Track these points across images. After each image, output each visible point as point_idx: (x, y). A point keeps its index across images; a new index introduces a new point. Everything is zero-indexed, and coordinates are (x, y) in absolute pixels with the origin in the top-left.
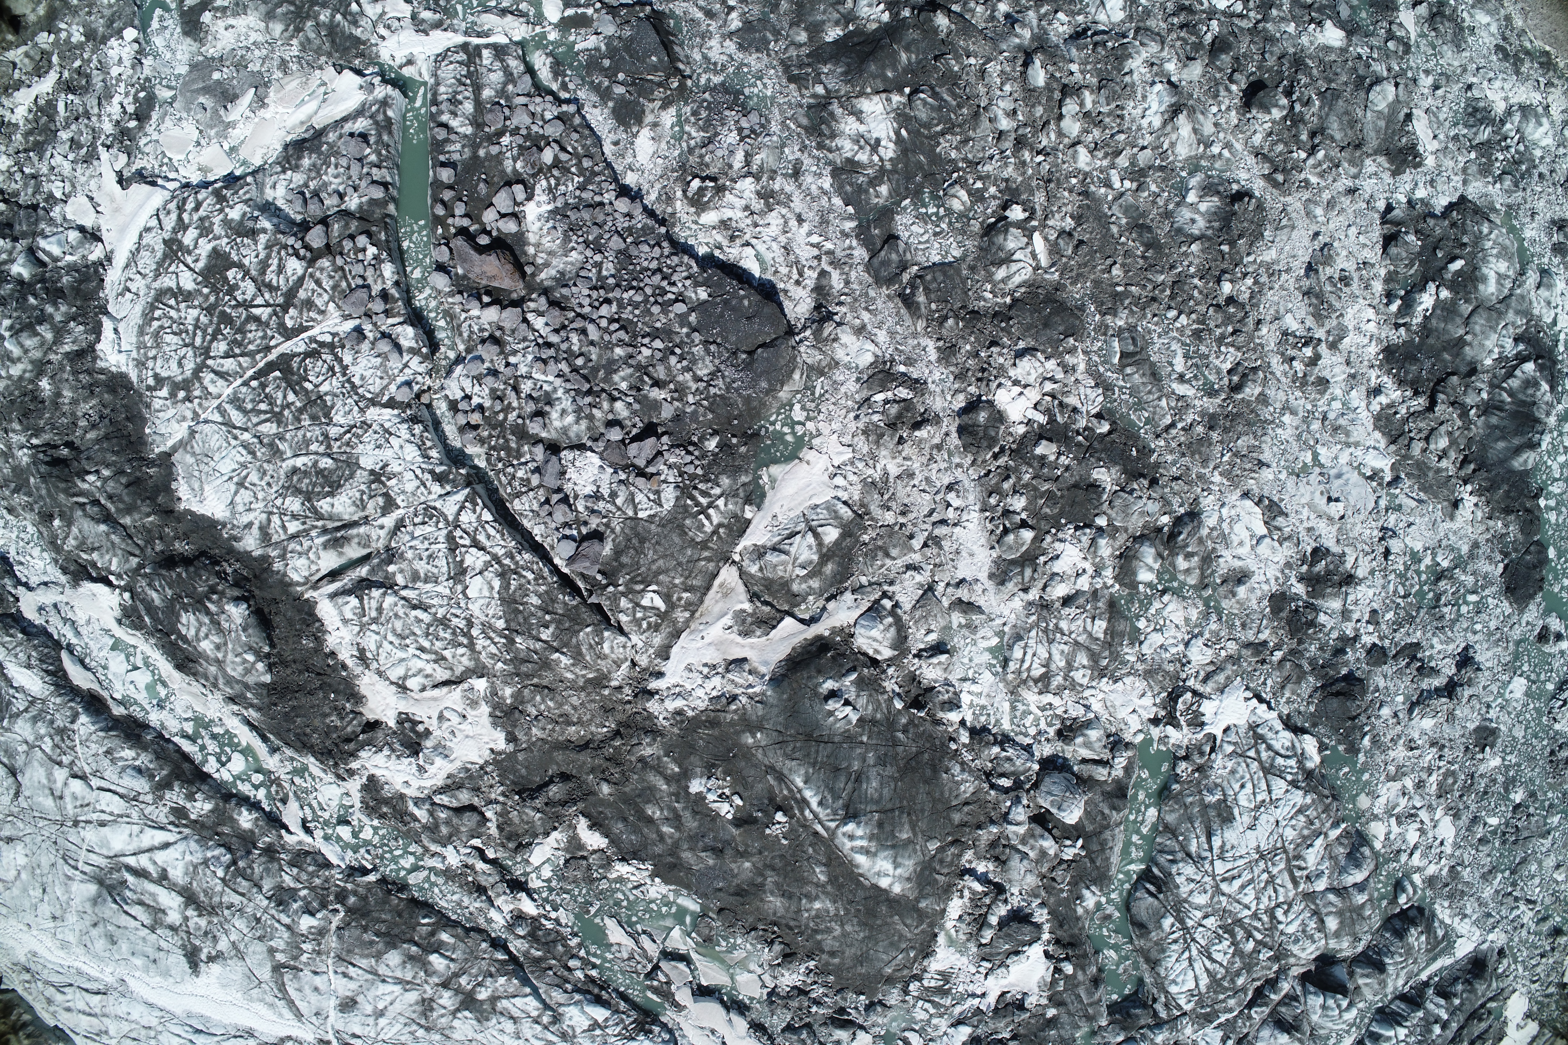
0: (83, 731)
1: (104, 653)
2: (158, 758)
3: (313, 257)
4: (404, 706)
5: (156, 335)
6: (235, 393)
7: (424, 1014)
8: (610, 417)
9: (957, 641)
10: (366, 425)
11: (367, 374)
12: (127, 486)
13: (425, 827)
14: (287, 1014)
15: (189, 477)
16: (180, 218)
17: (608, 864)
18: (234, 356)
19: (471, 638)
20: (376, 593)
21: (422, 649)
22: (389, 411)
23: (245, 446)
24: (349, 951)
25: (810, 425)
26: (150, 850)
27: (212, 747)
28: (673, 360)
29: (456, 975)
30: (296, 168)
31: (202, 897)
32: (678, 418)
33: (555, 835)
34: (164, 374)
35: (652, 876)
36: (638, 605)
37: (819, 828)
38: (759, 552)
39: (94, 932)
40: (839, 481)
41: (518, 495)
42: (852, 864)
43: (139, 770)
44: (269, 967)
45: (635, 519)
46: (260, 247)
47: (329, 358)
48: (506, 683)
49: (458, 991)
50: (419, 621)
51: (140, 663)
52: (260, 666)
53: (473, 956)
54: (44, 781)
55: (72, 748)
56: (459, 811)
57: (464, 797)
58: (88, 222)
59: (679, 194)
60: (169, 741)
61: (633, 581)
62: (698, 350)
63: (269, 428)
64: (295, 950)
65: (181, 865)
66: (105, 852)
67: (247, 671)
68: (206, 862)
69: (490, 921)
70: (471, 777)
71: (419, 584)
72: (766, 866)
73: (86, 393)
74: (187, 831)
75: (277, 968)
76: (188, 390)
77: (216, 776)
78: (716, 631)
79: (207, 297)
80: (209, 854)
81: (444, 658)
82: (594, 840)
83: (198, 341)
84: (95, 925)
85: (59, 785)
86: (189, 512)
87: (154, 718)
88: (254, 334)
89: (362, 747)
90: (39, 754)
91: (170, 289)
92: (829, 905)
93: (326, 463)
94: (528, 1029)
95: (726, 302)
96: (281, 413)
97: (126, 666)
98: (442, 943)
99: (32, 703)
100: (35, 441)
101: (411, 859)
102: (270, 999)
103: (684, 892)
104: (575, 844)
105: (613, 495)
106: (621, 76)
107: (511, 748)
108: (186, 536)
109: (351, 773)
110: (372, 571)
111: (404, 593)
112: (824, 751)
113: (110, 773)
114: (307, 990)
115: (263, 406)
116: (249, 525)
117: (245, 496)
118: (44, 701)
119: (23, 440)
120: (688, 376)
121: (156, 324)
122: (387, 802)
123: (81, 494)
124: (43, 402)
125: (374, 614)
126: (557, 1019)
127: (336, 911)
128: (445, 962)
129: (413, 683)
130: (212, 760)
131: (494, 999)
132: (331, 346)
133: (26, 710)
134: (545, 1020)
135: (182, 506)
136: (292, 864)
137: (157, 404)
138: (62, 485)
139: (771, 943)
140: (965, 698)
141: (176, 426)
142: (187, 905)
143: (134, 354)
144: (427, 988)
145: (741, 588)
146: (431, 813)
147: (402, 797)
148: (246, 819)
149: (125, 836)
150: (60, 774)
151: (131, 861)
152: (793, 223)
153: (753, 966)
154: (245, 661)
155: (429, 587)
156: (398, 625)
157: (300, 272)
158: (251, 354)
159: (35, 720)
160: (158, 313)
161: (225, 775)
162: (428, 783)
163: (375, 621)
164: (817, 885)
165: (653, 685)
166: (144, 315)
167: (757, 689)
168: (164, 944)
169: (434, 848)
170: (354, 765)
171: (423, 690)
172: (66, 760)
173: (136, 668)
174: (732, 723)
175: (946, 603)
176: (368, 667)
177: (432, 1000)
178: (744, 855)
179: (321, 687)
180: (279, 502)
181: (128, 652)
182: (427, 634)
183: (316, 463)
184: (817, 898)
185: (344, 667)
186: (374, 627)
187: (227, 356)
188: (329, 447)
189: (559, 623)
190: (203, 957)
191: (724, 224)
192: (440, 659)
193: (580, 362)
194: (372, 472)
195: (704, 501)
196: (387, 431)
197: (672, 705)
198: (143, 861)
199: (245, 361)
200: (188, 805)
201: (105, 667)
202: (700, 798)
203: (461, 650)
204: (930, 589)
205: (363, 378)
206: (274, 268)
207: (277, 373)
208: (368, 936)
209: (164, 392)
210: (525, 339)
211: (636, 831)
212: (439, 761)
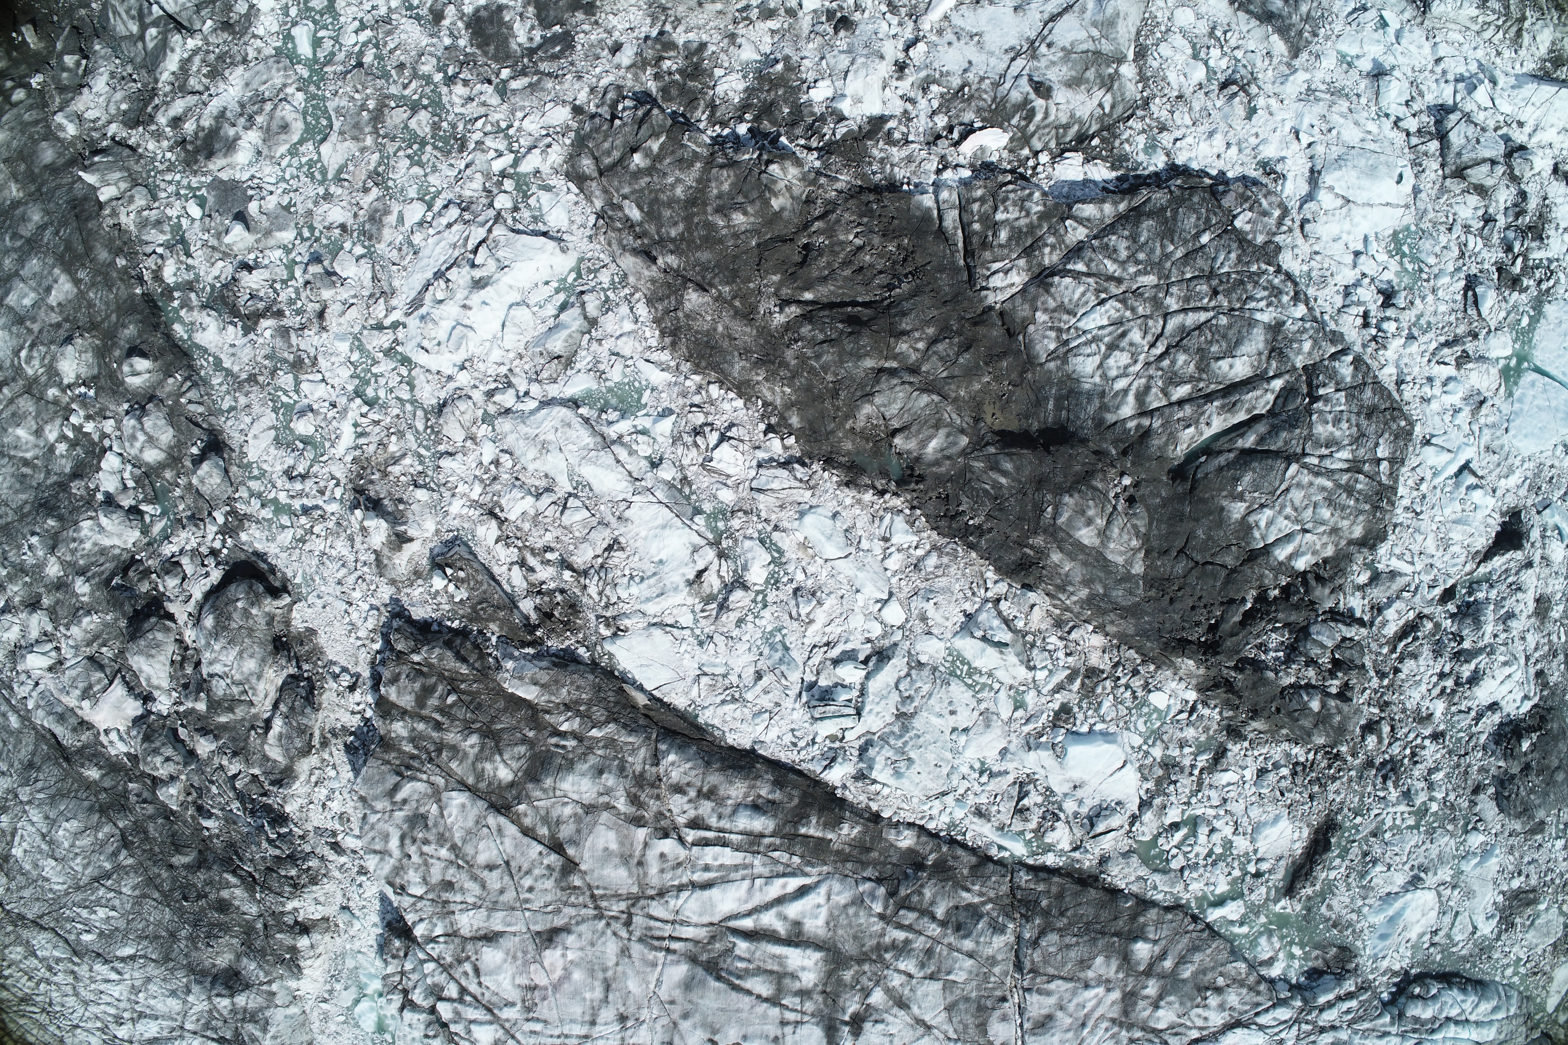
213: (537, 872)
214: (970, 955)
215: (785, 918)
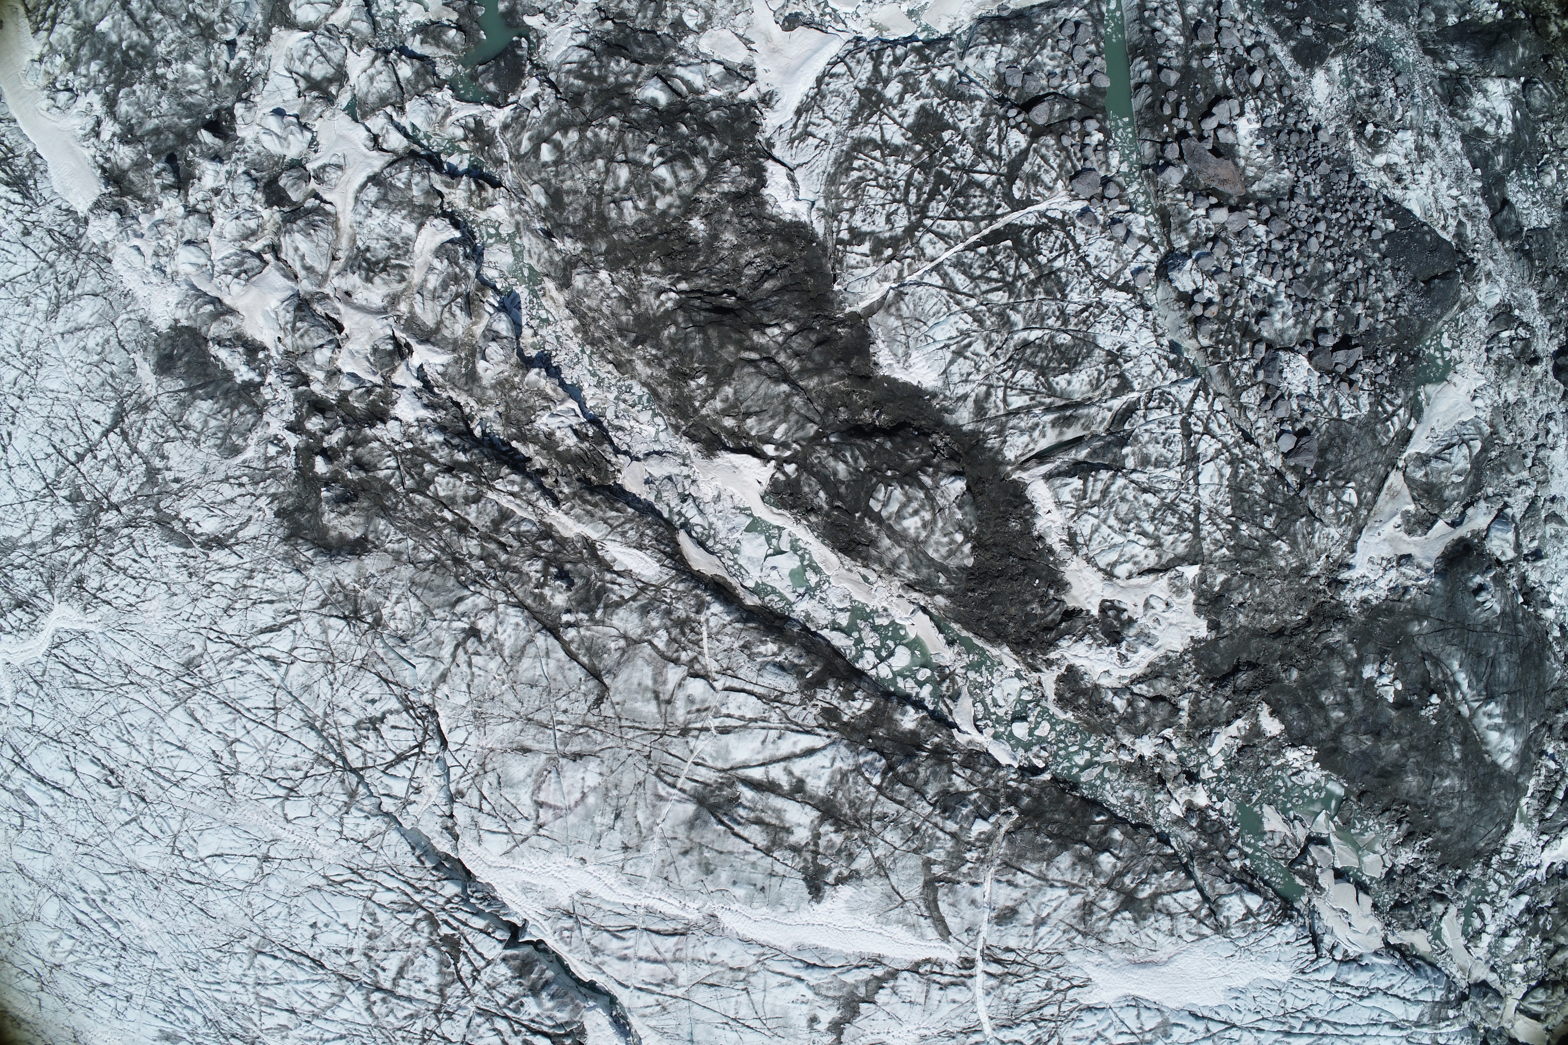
0: (713, 622)
1: (737, 535)
2: (809, 652)
3: (1036, 134)
4: (1110, 594)
5: (857, 187)
6: (959, 257)
7: (1083, 919)
8: (1320, 325)
9: (1548, 549)
10: (1103, 307)
11: (1103, 255)
12: (819, 344)
13: (1122, 719)
14: (931, 933)
15: (891, 341)
16: (876, 69)
17: (1278, 751)
18: (958, 219)
19: (1197, 524)
20: (1105, 475)
21: (1144, 534)
22: (1123, 294)
23: (972, 313)
24: (1020, 857)
25: (1455, 352)
26: (787, 758)
27: (871, 639)
28: (1372, 280)
29: (1121, 874)
30: (1005, 43)
31: (846, 810)
32: (1370, 333)
33: (1239, 723)
34: (866, 228)
35: (1314, 762)
36: (1339, 499)
37: (1465, 710)
38: (1423, 460)
39: (684, 861)
40: (1479, 403)
41: (1246, 388)
42: (1484, 742)
43: (781, 667)
44: (921, 883)
45: (1339, 420)
46: (977, 114)
47: (1062, 235)
48: (1222, 569)
49: (1119, 892)
50: (1147, 504)
51: (785, 545)
52: (967, 548)
53: (1140, 852)
54: (649, 683)
55: (697, 643)
56: (1157, 699)
57: (1162, 686)
58: (738, 56)
59: (1351, 134)
60: (815, 634)
61: (1336, 477)
62: (1387, 274)
63: (1000, 297)
64: (956, 859)
65: (826, 775)
66: (720, 765)
67: (951, 553)
68: (858, 769)
69: (1156, 816)
70: (1169, 666)
71: (1150, 468)
72: (1412, 747)
73: (755, 238)
74: (835, 735)
75: (931, 884)
76: (896, 249)
77: (873, 672)
78: (1388, 529)
79: (919, 155)
80: (862, 760)
81: (1160, 545)
82: (1272, 726)
83: (912, 198)
84: (685, 853)
85: (670, 686)
86: (887, 378)
87: (801, 608)
88: (978, 199)
89: (1061, 636)
90: (647, 649)
91: (870, 141)
92: (1457, 782)
93: (1064, 339)
94: (1184, 925)
95: (1411, 235)
96: (1013, 283)
97: (765, 549)
98: (1112, 841)
99: (642, 590)
100: (683, 286)
101: (1087, 755)
102: (911, 919)
103: (1334, 776)
104: (1256, 731)
105: (1321, 396)
106: (1308, 20)
107: (1213, 635)
108: (876, 405)
109: (1050, 663)
110: (1094, 453)
111: (1134, 476)
112: (1473, 638)
113: (747, 671)
114: (964, 904)
115: (994, 274)
116: (965, 397)
117: (963, 366)
118: (658, 588)
119: (665, 283)
120: (1379, 296)
121: (855, 175)
122: (1084, 692)
123: (753, 348)
124: (696, 243)
125: (1097, 496)
126: (1213, 913)
127: (1008, 814)
128: (1113, 860)
129: (1121, 571)
130: (869, 656)
131: (1155, 896)
132: (1062, 224)
133: (634, 598)
134: (1204, 912)
135: (884, 372)
136: (964, 765)
137: (852, 259)
138: (735, 336)
139: (1399, 822)
140: (1553, 599)
141: (876, 285)
142: (822, 820)
143: (821, 203)
144: (1091, 890)
145: (1406, 491)
146: (1130, 703)
147: (1097, 687)
148: (909, 720)
149: (757, 744)
150: (674, 674)
151: (757, 774)
152: (1438, 176)
153: (1378, 847)
154: (952, 541)
155: (1159, 471)
156: (1123, 508)
157: (1023, 145)
158: (976, 220)
159: (644, 611)
160: (856, 164)
161: (884, 671)
162: (1128, 673)
163: (1094, 504)
164: (1450, 763)
165: (1344, 575)
166: (837, 162)
167: (1425, 582)
168: (779, 868)
169: (1127, 740)
170: (1053, 655)
171: (1130, 577)
172: (684, 656)
173: (779, 552)
174: (1405, 612)
175: (1543, 514)
176: (1076, 552)
177: (1093, 903)
178: (1397, 736)
179: (1024, 573)
180: (1007, 375)
181: (770, 533)
182: (1152, 519)
183: (1052, 338)
184: (1447, 776)
185: (1051, 551)
186: (1095, 510)
187: (947, 217)
188: (1066, 322)
189: (1279, 512)
190: (830, 879)
191: (1389, 168)
192: (1157, 544)
193: (1299, 271)
194: (1109, 353)
195: (1390, 409)
196: (1122, 313)
197: (1360, 594)
198: (777, 773)
199: (968, 225)
200: (843, 705)
201: (735, 551)
202: (1371, 682)
203: (1187, 536)
204: (1533, 501)
205: (1097, 259)
206: (994, 136)
207: (1009, 243)
208: (1041, 839)
209: (866, 247)
210: (1246, 244)
211: (1307, 717)
212: (1143, 650)
213: (573, 696)
214: (953, 835)
215: (790, 773)
